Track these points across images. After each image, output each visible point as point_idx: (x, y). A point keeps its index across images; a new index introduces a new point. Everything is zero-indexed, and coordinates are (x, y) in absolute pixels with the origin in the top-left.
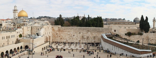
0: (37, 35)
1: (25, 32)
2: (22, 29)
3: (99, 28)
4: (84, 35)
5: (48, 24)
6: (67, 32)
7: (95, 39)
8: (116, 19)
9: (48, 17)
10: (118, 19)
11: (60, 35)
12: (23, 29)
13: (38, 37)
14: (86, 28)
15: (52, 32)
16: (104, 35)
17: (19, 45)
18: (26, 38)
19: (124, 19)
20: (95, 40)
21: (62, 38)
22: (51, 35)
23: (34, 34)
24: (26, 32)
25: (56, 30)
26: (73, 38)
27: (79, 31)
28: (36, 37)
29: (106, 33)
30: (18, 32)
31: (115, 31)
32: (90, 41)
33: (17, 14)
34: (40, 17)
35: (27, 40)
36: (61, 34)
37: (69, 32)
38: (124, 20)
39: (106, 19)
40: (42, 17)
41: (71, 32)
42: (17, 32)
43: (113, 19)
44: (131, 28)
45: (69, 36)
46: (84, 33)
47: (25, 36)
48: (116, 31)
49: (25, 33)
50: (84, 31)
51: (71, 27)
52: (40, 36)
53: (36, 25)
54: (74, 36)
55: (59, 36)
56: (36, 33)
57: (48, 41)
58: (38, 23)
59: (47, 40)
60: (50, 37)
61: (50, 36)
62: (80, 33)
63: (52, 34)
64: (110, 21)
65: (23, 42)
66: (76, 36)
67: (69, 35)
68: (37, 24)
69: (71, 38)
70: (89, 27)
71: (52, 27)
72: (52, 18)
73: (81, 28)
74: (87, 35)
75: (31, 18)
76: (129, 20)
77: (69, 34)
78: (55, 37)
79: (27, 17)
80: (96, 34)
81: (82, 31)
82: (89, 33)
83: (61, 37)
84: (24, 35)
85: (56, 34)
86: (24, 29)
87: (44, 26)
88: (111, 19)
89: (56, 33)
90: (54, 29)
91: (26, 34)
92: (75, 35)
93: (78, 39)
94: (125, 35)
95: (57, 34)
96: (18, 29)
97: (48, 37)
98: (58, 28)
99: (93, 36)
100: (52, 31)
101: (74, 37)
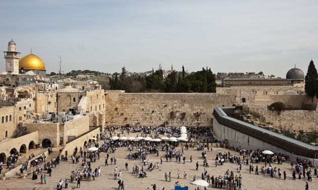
0: (70, 113)
1: (41, 106)
2: (32, 99)
3: (208, 93)
4: (175, 110)
5: (96, 88)
6: (138, 105)
7: (199, 119)
8: (242, 74)
9: (92, 72)
10: (245, 74)
11: (123, 112)
12: (35, 99)
13: (74, 116)
14: (180, 95)
15: (105, 106)
16: (220, 109)
17: (26, 140)
18: (42, 120)
19: (261, 73)
20: (199, 122)
21: (128, 117)
22: (103, 111)
23: (64, 111)
24: (43, 106)
25: (115, 100)
26: (151, 118)
27: (164, 102)
28: (70, 116)
29: (223, 106)
30: (22, 108)
31: (244, 100)
32: (189, 124)
33: (16, 62)
34: (73, 71)
35: (48, 125)
36: (126, 110)
37: (143, 103)
38: (261, 77)
39: (219, 74)
40: (79, 72)
41: (148, 105)
42: (20, 108)
43: (236, 74)
44: (280, 93)
45: (143, 112)
46: (175, 105)
47: (40, 118)
48: (246, 100)
49: (41, 110)
50: (176, 101)
51: (148, 93)
52: (79, 114)
53: (69, 89)
54: (153, 112)
55: (120, 113)
56: (68, 108)
57: (98, 125)
58: (74, 85)
59: (94, 124)
60: (100, 116)
61: (102, 113)
62: (165, 106)
63: (105, 109)
64: (228, 79)
65: (37, 132)
66: (158, 112)
67: (143, 110)
68: (70, 86)
69: (148, 117)
70: (187, 93)
71: (105, 95)
72: (103, 73)
73: (167, 95)
74: (182, 110)
75: (53, 74)
76: (272, 76)
77: (143, 108)
78: (112, 115)
79: (44, 72)
80: (202, 107)
81: (170, 102)
82: (186, 105)
83: (125, 116)
84: (38, 114)
85: (113, 109)
86: (39, 99)
87: (87, 92)
88: (229, 74)
89: (115, 107)
90: (111, 98)
91: (43, 110)
92: (156, 110)
93: (162, 119)
94: (267, 109)
95: (116, 109)
96: (23, 100)
97: (96, 115)
98: (120, 95)
99: (195, 112)
100: (105, 103)
101: (153, 114)
